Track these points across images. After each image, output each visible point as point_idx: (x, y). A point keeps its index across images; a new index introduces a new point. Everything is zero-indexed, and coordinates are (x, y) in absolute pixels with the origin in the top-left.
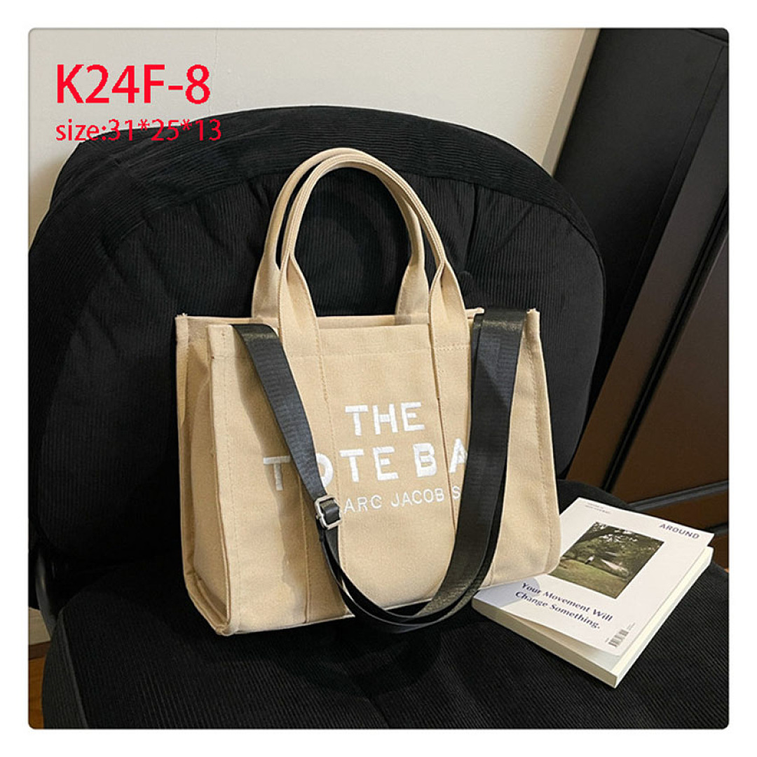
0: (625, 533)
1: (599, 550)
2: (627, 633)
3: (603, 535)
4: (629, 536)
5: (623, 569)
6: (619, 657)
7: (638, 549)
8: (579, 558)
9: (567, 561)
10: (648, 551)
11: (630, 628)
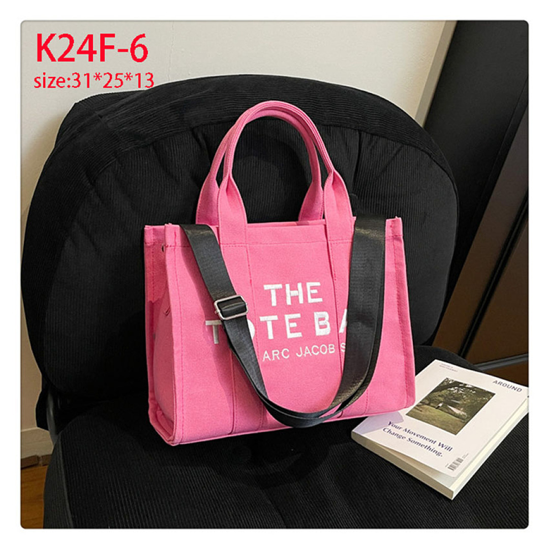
0: (467, 386)
1: (447, 399)
2: (462, 460)
4: (470, 389)
5: (463, 413)
6: (455, 479)
7: (475, 399)
8: (432, 404)
9: (423, 406)
10: (484, 401)
11: (464, 457)
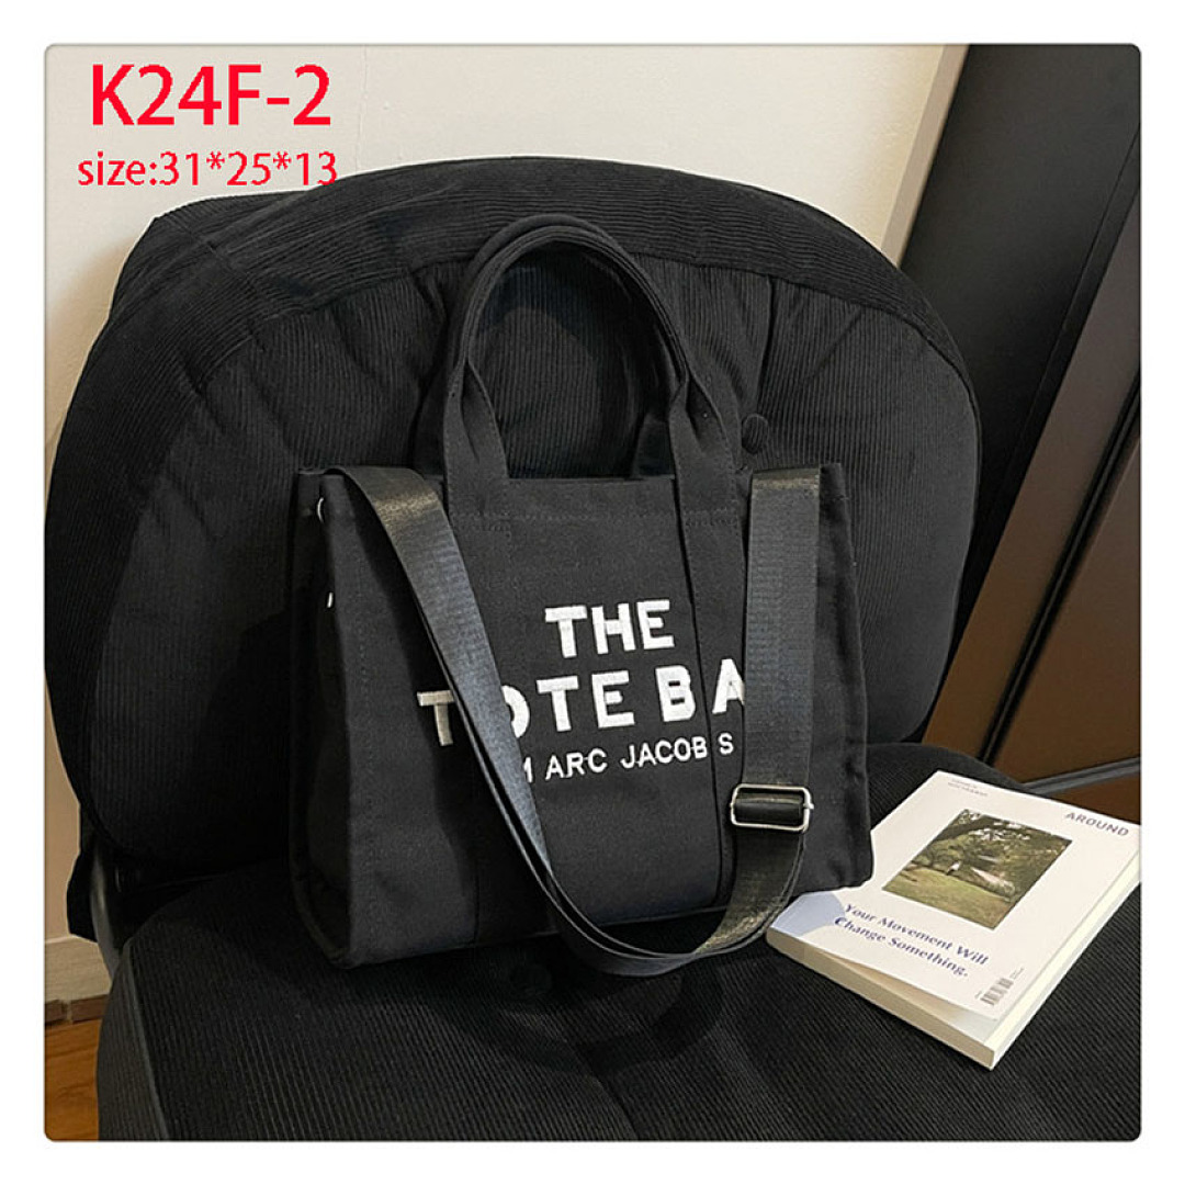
0: (1010, 826)
1: (969, 854)
2: (1011, 983)
3: (976, 829)
4: (1018, 831)
5: (1005, 882)
6: (998, 1022)
7: (1030, 852)
8: (937, 866)
9: (918, 871)
10: (1049, 855)
11: (1015, 975)
